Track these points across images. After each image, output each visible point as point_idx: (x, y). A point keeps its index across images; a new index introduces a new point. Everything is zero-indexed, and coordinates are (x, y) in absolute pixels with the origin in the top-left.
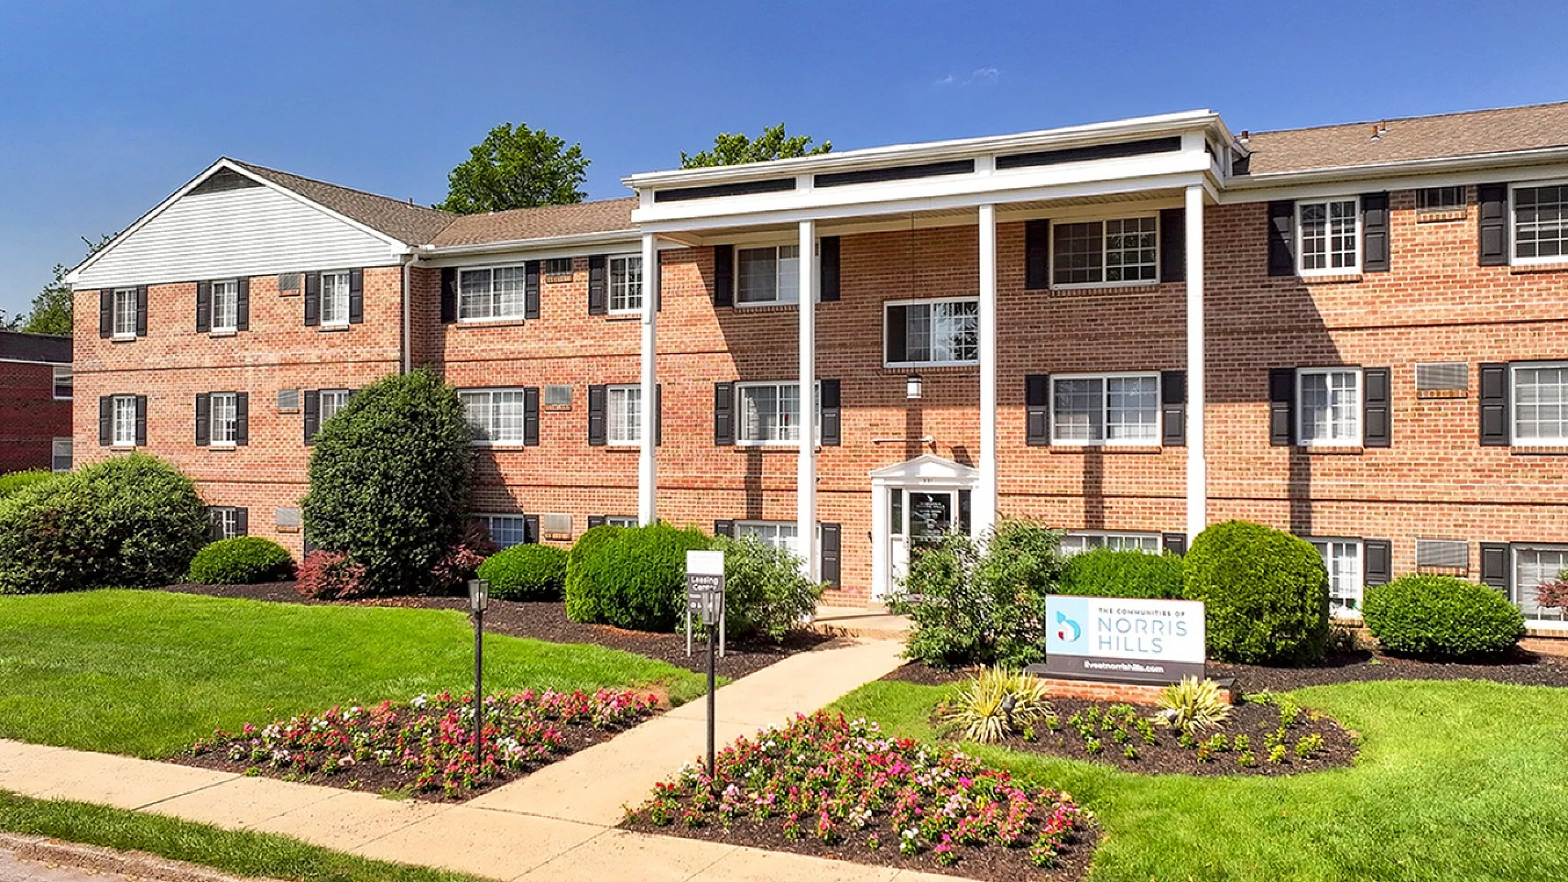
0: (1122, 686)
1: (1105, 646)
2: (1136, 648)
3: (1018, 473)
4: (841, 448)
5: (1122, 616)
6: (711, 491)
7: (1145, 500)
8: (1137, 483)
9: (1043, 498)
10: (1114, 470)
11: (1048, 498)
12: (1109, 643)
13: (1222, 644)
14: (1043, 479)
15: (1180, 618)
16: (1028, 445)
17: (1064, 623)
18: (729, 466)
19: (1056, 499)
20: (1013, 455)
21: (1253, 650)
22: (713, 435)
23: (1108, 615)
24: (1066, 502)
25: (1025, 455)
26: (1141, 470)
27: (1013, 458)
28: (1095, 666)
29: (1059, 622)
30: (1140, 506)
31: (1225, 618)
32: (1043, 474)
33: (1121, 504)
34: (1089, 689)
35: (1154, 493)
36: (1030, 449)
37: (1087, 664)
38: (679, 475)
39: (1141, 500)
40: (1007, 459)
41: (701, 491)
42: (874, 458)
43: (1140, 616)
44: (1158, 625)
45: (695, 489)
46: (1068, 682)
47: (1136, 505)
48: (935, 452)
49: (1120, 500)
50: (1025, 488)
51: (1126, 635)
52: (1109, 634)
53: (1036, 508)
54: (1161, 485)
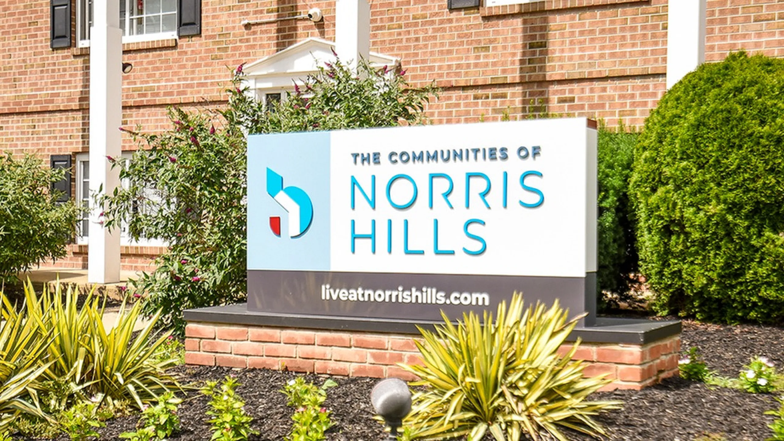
0: (388, 340)
1: (363, 245)
2: (429, 249)
3: (437, 57)
4: (203, 40)
5: (400, 168)
6: (47, 115)
7: (624, 83)
8: (613, 55)
9: (471, 93)
10: (578, 37)
11: (480, 92)
12: (372, 237)
13: (700, 282)
14: (472, 61)
15: (530, 164)
16: (451, 10)
17: (282, 197)
18: (68, 78)
19: (490, 92)
20: (430, 28)
21: (763, 293)
22: (49, 36)
23: (371, 168)
24: (504, 96)
25: (447, 25)
26: (619, 34)
27: (430, 33)
28: (343, 294)
29: (272, 194)
30: (617, 93)
31: (702, 228)
32: (472, 54)
33: (587, 94)
34: (317, 350)
35: (637, 69)
36: (454, 15)
37: (326, 292)
38: (10, 95)
39: (617, 83)
40: (421, 35)
41: (36, 117)
42: (244, 50)
43: (438, 167)
44: (478, 185)
45: (28, 113)
46: (277, 333)
47: (609, 92)
48: (322, 34)
49: (587, 86)
50: (445, 79)
51: (405, 214)
52: (371, 214)
53: (462, 108)
54: (649, 56)
